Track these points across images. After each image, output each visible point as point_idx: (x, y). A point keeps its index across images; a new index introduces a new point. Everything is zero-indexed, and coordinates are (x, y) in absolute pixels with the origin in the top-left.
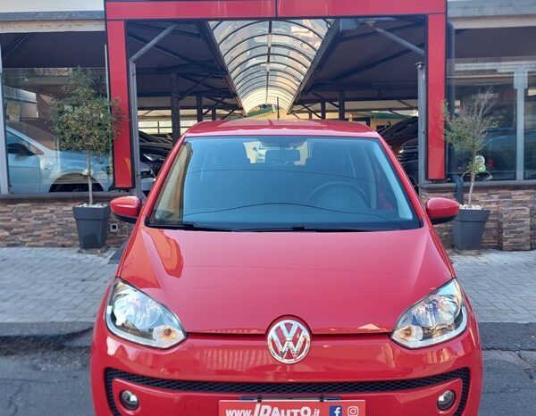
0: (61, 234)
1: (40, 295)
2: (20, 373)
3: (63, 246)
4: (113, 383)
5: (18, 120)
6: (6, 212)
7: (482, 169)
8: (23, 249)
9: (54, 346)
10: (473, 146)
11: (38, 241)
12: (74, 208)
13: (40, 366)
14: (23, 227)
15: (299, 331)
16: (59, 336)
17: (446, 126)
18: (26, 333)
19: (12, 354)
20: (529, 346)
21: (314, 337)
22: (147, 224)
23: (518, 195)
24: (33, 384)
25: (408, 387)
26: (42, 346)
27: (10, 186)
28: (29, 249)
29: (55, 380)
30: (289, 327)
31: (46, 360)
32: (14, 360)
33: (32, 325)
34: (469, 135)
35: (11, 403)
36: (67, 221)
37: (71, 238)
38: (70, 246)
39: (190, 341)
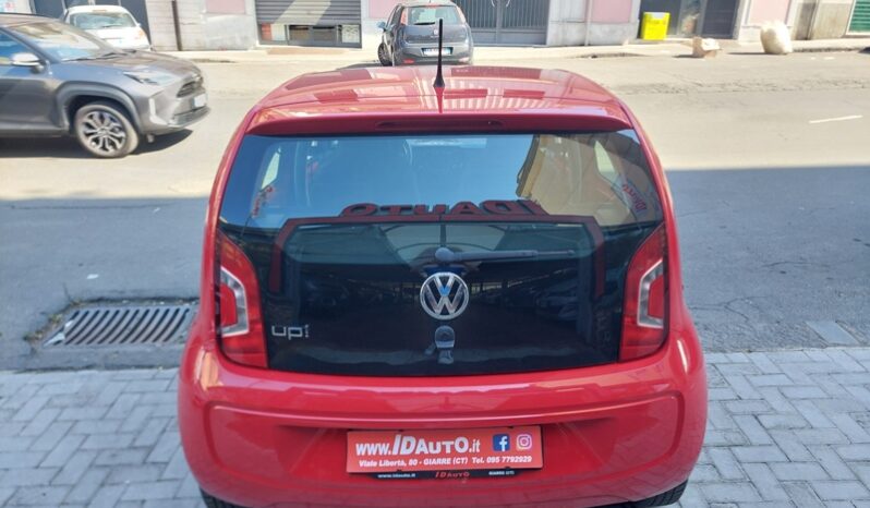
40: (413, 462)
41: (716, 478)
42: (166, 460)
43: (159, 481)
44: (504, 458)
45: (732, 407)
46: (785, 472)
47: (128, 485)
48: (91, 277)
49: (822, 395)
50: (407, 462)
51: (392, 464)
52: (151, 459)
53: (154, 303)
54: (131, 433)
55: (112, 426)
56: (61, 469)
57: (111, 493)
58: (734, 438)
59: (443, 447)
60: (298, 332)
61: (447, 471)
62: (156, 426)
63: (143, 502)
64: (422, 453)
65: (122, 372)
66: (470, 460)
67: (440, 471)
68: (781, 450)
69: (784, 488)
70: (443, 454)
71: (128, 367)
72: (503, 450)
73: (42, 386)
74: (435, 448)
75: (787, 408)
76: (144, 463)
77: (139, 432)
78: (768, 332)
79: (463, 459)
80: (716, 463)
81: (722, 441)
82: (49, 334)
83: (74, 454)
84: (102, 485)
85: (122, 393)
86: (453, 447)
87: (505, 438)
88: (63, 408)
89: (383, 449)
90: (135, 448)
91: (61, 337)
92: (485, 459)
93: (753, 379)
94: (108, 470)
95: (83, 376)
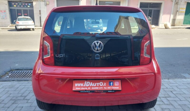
40: (89, 88)
41: (163, 104)
42: (29, 99)
43: (27, 103)
44: (112, 87)
45: (165, 90)
46: (180, 103)
47: (19, 104)
48: (16, 65)
49: (187, 88)
50: (88, 88)
51: (84, 88)
52: (26, 98)
53: (30, 70)
54: (21, 93)
55: (17, 92)
56: (3, 100)
57: (15, 105)
58: (166, 96)
59: (97, 85)
60: (62, 56)
61: (98, 91)
62: (28, 92)
63: (22, 107)
64: (91, 86)
65: (21, 82)
66: (103, 88)
67: (96, 91)
68: (178, 98)
69: (180, 106)
70: (97, 86)
71: (23, 81)
72: (112, 85)
73: (2, 84)
74: (95, 85)
75: (179, 90)
76: (24, 99)
77: (23, 93)
78: (172, 76)
79: (102, 88)
80: (163, 101)
81: (164, 96)
82: (5, 76)
83: (7, 97)
84: (13, 104)
85: (20, 86)
86: (99, 84)
87: (112, 82)
88: (6, 88)
89: (82, 85)
90: (22, 96)
91: (8, 76)
92: (107, 88)
93: (170, 84)
94: (15, 101)
95: (12, 82)
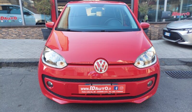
0: (39, 36)
1: (32, 51)
2: (25, 72)
3: (40, 39)
4: (45, 79)
5: (27, 6)
6: (24, 30)
7: (147, 19)
8: (30, 39)
9: (35, 65)
10: (146, 12)
11: (33, 37)
12: (42, 29)
13: (31, 70)
14: (29, 34)
15: (104, 63)
16: (36, 62)
17: (139, 7)
18: (27, 61)
19: (24, 67)
20: (162, 64)
21: (109, 65)
22: (56, 29)
23: (156, 26)
24: (28, 75)
25: (139, 80)
26: (31, 65)
27: (25, 23)
28: (31, 39)
29: (34, 74)
30: (101, 62)
31: (33, 68)
32: (24, 69)
33: (29, 59)
34: (145, 9)
35: (21, 81)
36: (40, 32)
37: (42, 37)
38: (42, 39)
39: (69, 66)
